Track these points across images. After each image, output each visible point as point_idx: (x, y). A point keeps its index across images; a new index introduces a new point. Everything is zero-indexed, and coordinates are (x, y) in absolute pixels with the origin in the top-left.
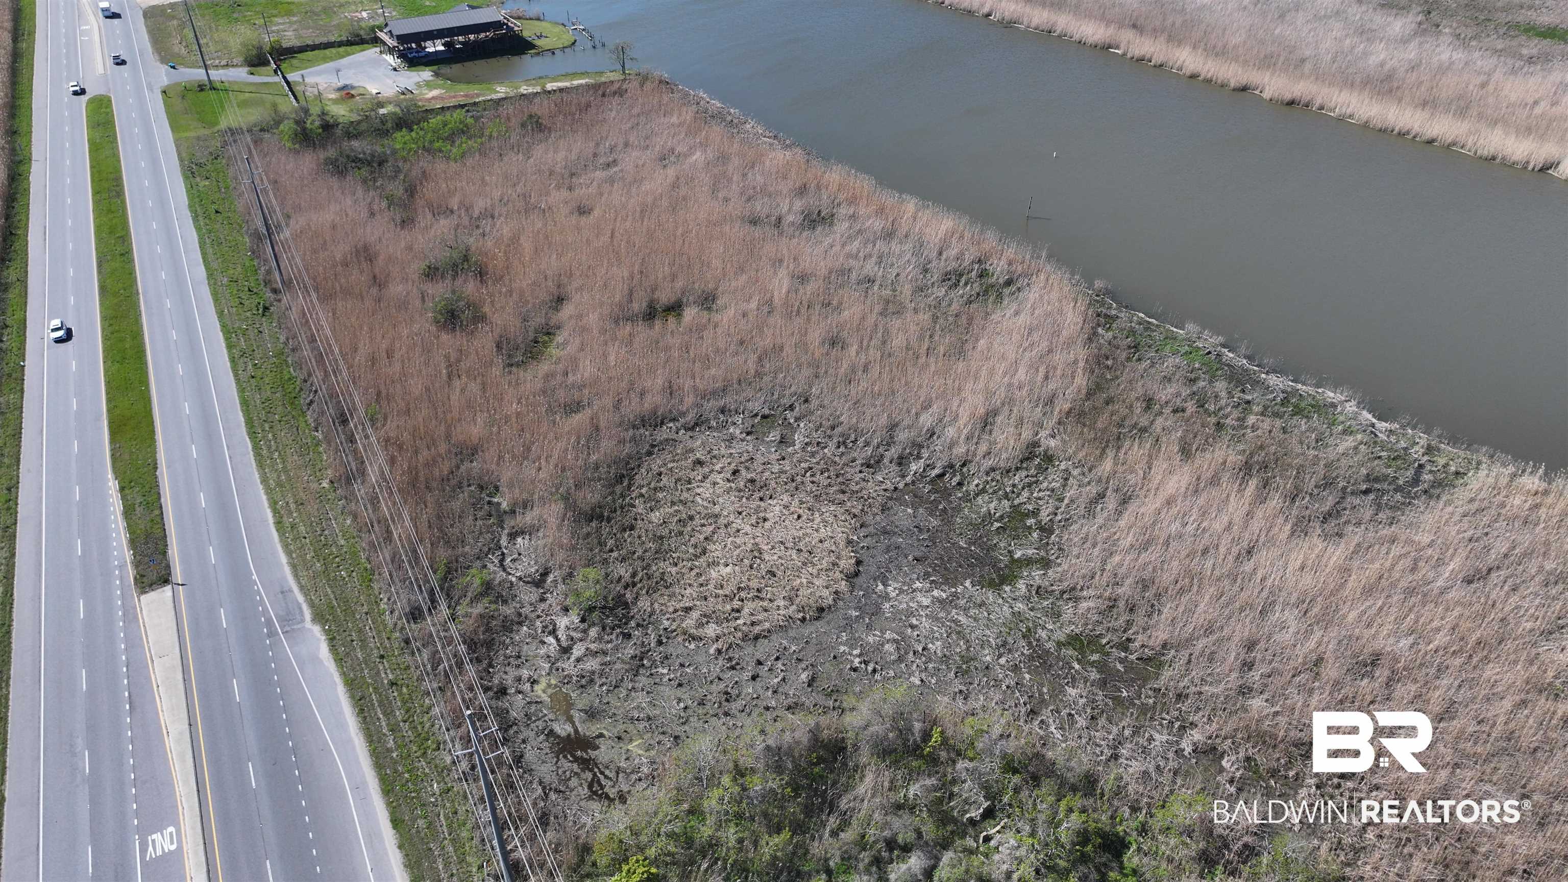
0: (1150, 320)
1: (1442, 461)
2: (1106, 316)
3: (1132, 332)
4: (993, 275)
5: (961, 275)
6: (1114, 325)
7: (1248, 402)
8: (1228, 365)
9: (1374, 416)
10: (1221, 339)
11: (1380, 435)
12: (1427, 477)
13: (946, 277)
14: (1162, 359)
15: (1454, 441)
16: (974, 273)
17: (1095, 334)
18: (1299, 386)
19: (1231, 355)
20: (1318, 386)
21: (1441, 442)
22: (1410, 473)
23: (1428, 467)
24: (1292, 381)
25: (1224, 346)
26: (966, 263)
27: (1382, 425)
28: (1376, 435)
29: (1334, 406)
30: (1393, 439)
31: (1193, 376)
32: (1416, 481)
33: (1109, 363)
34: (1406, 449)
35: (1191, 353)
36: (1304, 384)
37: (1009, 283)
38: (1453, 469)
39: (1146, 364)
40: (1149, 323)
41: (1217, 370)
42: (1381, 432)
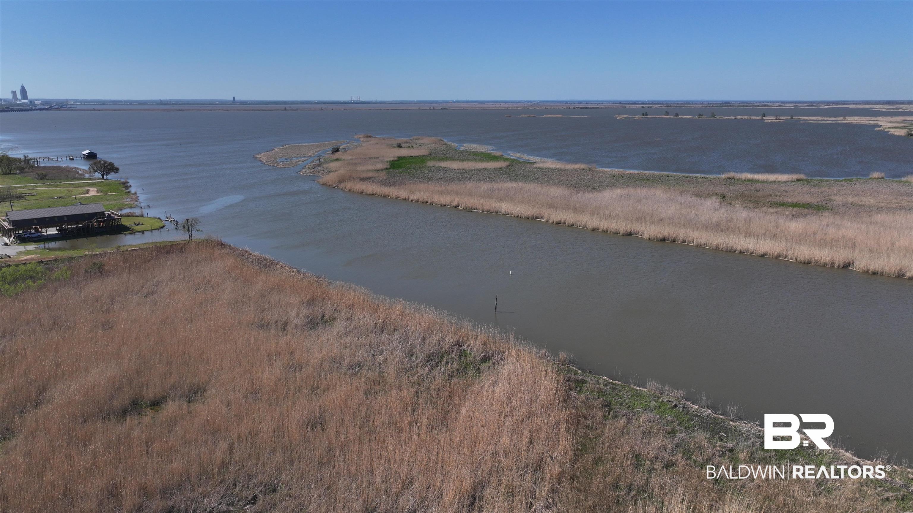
0: (614, 382)
2: (576, 381)
3: (601, 393)
4: (471, 354)
5: (442, 357)
6: (584, 388)
7: (731, 450)
8: (697, 416)
10: (681, 393)
13: (429, 358)
14: (636, 415)
16: (454, 354)
17: (569, 396)
19: (695, 406)
25: (687, 400)
26: (447, 346)
31: (669, 428)
35: (660, 408)
37: (485, 359)
39: (622, 421)
40: (613, 384)
41: (688, 421)
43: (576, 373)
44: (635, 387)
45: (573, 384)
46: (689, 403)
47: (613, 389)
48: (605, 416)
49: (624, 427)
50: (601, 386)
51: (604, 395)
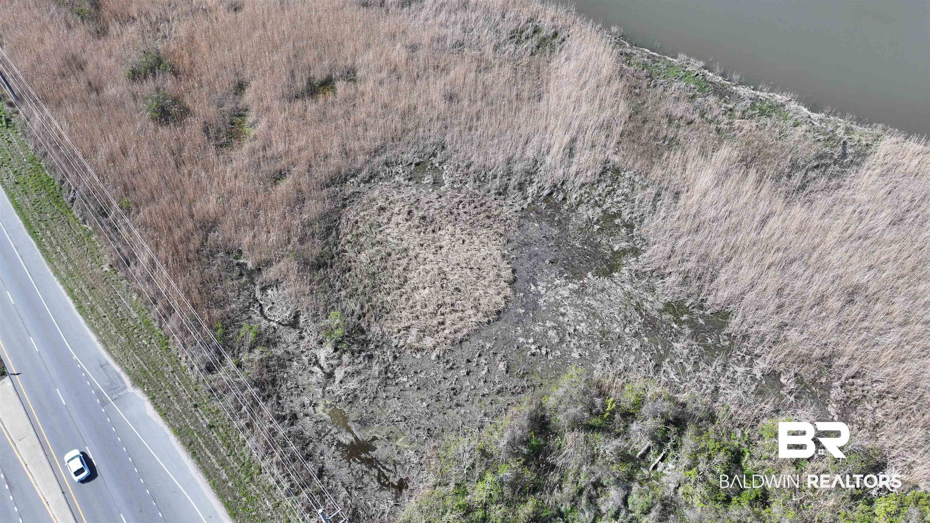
0: (654, 54)
1: (856, 137)
3: (645, 65)
4: (543, 30)
5: (521, 33)
6: (632, 61)
7: (731, 110)
8: (711, 83)
9: (809, 110)
10: (702, 64)
11: (815, 123)
12: (850, 150)
13: (512, 35)
14: (670, 83)
15: (860, 122)
16: (530, 30)
17: (622, 69)
18: (758, 93)
19: (711, 74)
20: (771, 91)
21: (852, 123)
22: (840, 149)
23: (849, 143)
24: (753, 89)
25: (705, 68)
26: (523, 23)
27: (814, 116)
28: (813, 124)
29: (783, 105)
30: (823, 125)
31: (691, 94)
32: (844, 155)
33: (637, 91)
34: (833, 131)
35: (686, 76)
36: (761, 91)
37: (555, 35)
38: (864, 143)
39: (660, 89)
40: (653, 56)
41: (705, 87)
42: (815, 121)
43: (626, 47)
44: (669, 59)
45: (624, 58)
46: (707, 71)
47: (653, 61)
48: (648, 85)
49: (661, 94)
50: (645, 58)
51: (647, 67)
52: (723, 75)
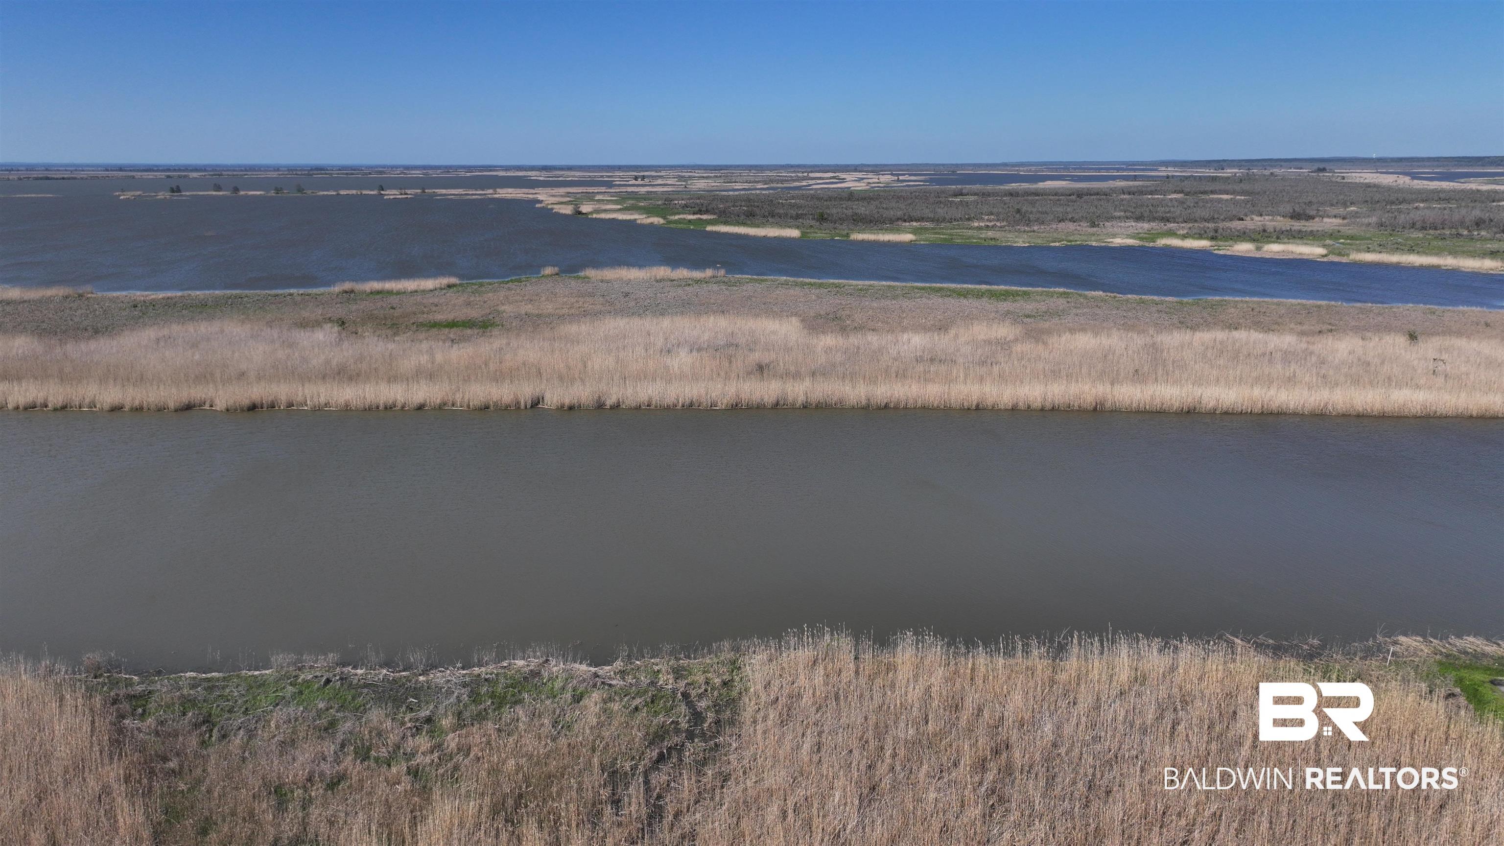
1: (700, 678)
2: (130, 697)
3: (187, 703)
7: (429, 720)
8: (366, 686)
9: (590, 665)
11: (614, 682)
12: (703, 704)
18: (476, 670)
19: (359, 672)
21: (678, 659)
22: (683, 708)
23: (693, 693)
25: (342, 664)
27: (605, 670)
28: (610, 685)
29: (535, 674)
30: (630, 679)
31: (324, 722)
32: (697, 717)
33: (173, 764)
34: (653, 683)
35: (301, 693)
36: (480, 665)
38: (717, 681)
39: (237, 740)
40: (209, 680)
41: (354, 699)
42: (610, 678)
43: (129, 683)
44: (250, 673)
45: (125, 706)
46: (350, 668)
47: (210, 689)
48: (203, 742)
49: (244, 749)
50: (185, 692)
51: (194, 705)
52: (386, 664)
